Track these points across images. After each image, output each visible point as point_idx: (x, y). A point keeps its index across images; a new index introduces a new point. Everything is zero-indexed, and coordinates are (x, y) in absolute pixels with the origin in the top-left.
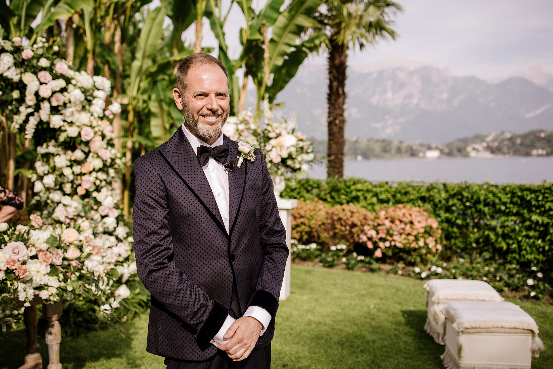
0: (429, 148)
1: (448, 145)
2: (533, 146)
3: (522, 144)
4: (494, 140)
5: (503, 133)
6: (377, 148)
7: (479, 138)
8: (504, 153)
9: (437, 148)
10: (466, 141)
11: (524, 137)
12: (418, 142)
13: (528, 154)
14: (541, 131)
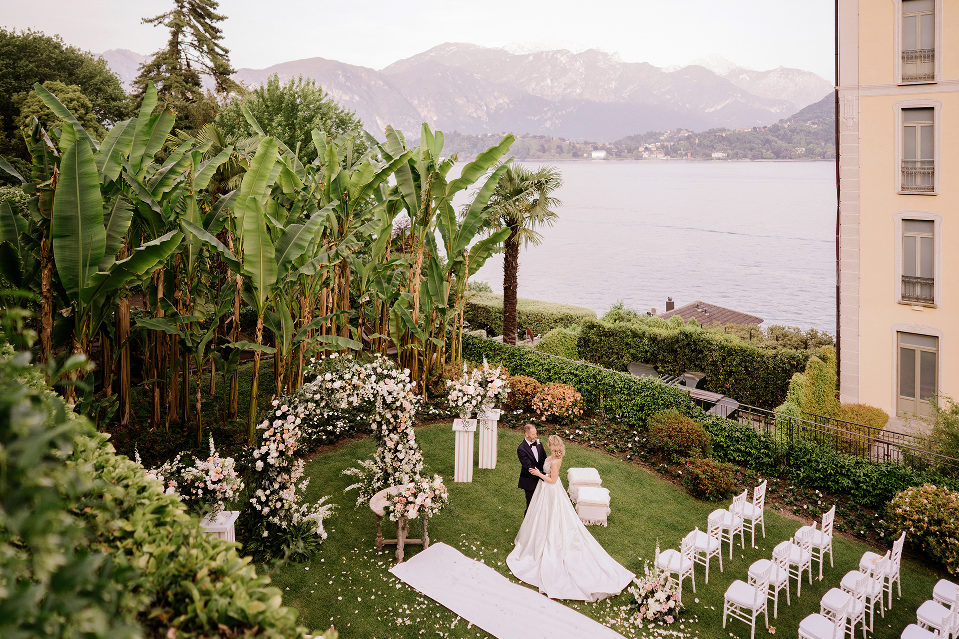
0: (596, 149)
1: (617, 144)
2: (713, 148)
3: (699, 145)
4: (670, 139)
5: (679, 130)
6: (535, 145)
7: (652, 136)
8: (681, 156)
9: (603, 148)
10: (637, 140)
11: (703, 136)
12: (582, 139)
13: (708, 157)
14: (724, 130)
